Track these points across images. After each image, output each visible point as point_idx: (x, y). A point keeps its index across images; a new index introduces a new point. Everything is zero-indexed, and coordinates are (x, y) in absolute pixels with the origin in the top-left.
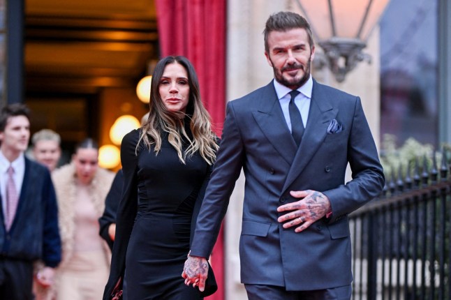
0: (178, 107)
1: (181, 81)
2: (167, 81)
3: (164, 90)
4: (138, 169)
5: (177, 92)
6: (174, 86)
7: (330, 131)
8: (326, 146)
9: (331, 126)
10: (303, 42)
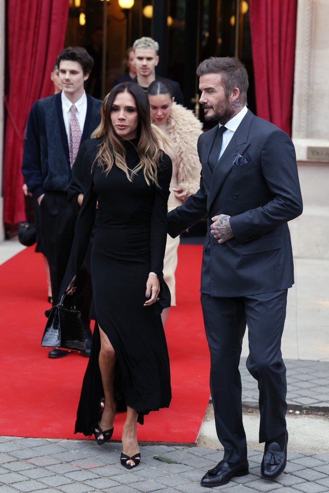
0: (125, 132)
1: (129, 109)
2: (117, 109)
3: (115, 116)
4: (93, 185)
5: (124, 120)
6: (121, 114)
7: (235, 164)
8: (232, 176)
9: (235, 160)
10: (211, 86)
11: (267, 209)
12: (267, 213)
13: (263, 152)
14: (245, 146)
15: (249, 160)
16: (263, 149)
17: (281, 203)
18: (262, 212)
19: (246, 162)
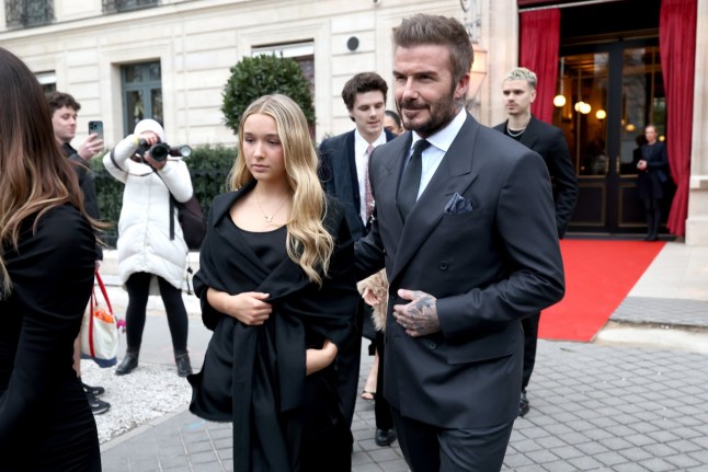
7: (449, 210)
8: (441, 231)
9: (451, 203)
10: (432, 68)
11: (507, 293)
12: (507, 301)
13: (505, 192)
14: (468, 179)
15: (475, 205)
16: (506, 188)
17: (535, 283)
18: (499, 297)
19: (470, 208)
